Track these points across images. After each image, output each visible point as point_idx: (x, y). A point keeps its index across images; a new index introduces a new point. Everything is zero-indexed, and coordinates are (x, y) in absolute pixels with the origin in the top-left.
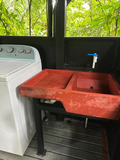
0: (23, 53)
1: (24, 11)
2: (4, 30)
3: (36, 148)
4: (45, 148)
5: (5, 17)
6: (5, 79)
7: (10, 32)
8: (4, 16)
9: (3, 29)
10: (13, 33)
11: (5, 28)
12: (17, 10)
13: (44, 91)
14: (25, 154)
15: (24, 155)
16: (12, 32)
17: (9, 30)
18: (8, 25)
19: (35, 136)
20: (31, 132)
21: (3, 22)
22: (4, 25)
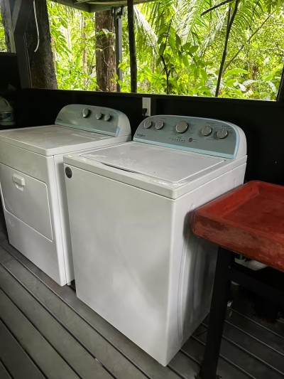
0: (208, 137)
1: (209, 35)
2: (164, 79)
3: (198, 364)
4: (218, 373)
5: (170, 53)
6: (171, 192)
7: (174, 84)
8: (169, 50)
9: (161, 77)
10: (181, 85)
11: (165, 77)
12: (196, 35)
13: (255, 238)
14: (170, 366)
15: (167, 366)
16: (178, 83)
17: (172, 79)
18: (173, 68)
19: (197, 333)
20: (191, 321)
21: (164, 63)
22: (165, 69)
